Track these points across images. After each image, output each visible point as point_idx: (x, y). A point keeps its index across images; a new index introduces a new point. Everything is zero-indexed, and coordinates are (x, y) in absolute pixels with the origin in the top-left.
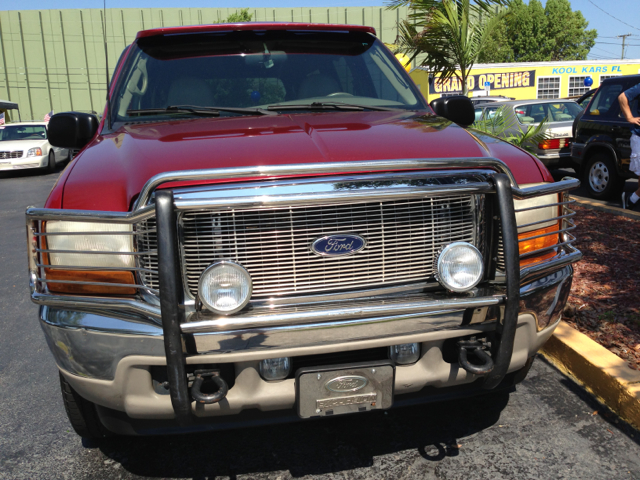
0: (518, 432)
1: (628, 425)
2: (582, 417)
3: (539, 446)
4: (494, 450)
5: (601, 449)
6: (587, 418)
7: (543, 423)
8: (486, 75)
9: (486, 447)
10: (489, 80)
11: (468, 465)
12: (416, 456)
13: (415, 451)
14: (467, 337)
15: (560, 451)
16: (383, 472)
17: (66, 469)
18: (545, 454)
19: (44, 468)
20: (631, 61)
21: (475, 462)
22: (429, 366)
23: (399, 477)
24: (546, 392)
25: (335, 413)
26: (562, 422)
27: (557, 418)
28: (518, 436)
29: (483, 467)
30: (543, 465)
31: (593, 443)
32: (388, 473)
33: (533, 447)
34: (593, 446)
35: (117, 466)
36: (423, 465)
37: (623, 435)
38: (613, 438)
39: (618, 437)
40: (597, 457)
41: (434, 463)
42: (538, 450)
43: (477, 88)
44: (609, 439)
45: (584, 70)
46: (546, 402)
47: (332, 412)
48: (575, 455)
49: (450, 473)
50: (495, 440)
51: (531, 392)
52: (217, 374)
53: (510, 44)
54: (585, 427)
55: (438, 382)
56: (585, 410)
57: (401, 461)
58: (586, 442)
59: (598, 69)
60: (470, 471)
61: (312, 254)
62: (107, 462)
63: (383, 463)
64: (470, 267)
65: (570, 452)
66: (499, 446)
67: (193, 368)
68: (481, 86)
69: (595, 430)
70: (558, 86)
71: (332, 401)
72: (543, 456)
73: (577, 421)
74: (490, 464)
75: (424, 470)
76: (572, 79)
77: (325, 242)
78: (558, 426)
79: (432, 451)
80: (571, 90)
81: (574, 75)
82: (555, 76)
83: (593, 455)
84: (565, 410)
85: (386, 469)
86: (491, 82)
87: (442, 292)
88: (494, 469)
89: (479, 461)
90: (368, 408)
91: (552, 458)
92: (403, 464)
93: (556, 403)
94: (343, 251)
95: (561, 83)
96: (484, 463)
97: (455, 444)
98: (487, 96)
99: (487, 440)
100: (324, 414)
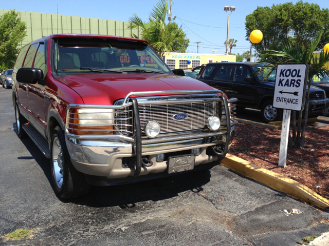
0: (217, 182)
4: (212, 187)
5: (243, 184)
6: (235, 177)
9: (210, 187)
11: (207, 192)
14: (213, 146)
15: (231, 186)
18: (228, 187)
20: (204, 54)
22: (203, 156)
27: (226, 178)
33: (223, 185)
34: (240, 184)
36: (192, 194)
38: (245, 181)
40: (243, 186)
42: (225, 186)
45: (185, 57)
46: (221, 174)
48: (236, 186)
51: (215, 172)
52: (146, 159)
54: (235, 179)
55: (205, 161)
56: (234, 175)
59: (191, 57)
64: (217, 123)
65: (234, 186)
69: (239, 180)
70: (175, 63)
71: (177, 168)
73: (233, 178)
74: (213, 191)
76: (180, 61)
78: (227, 180)
80: (180, 66)
81: (182, 59)
82: (173, 59)
84: (228, 176)
89: (209, 190)
90: (187, 170)
93: (225, 174)
94: (181, 119)
95: (176, 62)
96: (211, 191)
99: (209, 185)
100: (175, 172)
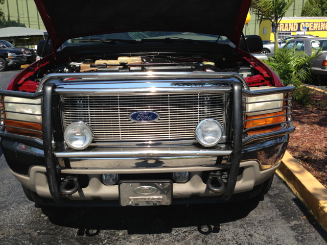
0: (256, 223)
1: (321, 226)
2: (296, 218)
3: (265, 233)
4: (239, 232)
5: (300, 238)
6: (298, 219)
7: (272, 220)
8: (305, 23)
9: (235, 230)
10: (306, 26)
11: (222, 238)
12: (195, 230)
13: (196, 228)
15: (276, 236)
16: (174, 237)
17: (22, 217)
18: (267, 237)
19: (13, 215)
21: (226, 237)
22: (193, 185)
23: (182, 240)
24: (280, 203)
25: (140, 205)
26: (283, 221)
27: (281, 218)
28: (255, 225)
29: (229, 240)
30: (263, 243)
31: (297, 234)
32: (178, 237)
33: (262, 233)
34: (296, 236)
35: (46, 218)
36: (198, 236)
37: (316, 231)
38: (310, 232)
39: (313, 232)
40: (296, 242)
41: (203, 235)
42: (263, 235)
43: (299, 30)
44: (307, 233)
46: (278, 208)
47: (138, 204)
48: (284, 240)
49: (210, 241)
50: (241, 226)
51: (271, 202)
52: (76, 180)
53: (320, 7)
54: (295, 224)
55: (199, 194)
56: (299, 215)
57: (186, 232)
58: (293, 233)
60: (222, 241)
61: (129, 121)
62: (42, 215)
63: (176, 232)
64: (215, 133)
65: (281, 238)
66: (242, 230)
67: (66, 175)
68: (301, 29)
69: (300, 227)
71: (138, 199)
72: (265, 238)
73: (292, 221)
74: (234, 239)
75: (197, 238)
77: (137, 114)
78: (280, 222)
79: (205, 228)
83: (294, 241)
84: (287, 214)
85: (177, 235)
86: (307, 27)
87: (199, 146)
88: (235, 242)
89: (228, 236)
90: (158, 204)
91: (270, 240)
92: (187, 234)
93: (284, 209)
94: (147, 120)
96: (230, 238)
97: (219, 226)
98: (304, 35)
99: (237, 226)
100: (134, 205)
